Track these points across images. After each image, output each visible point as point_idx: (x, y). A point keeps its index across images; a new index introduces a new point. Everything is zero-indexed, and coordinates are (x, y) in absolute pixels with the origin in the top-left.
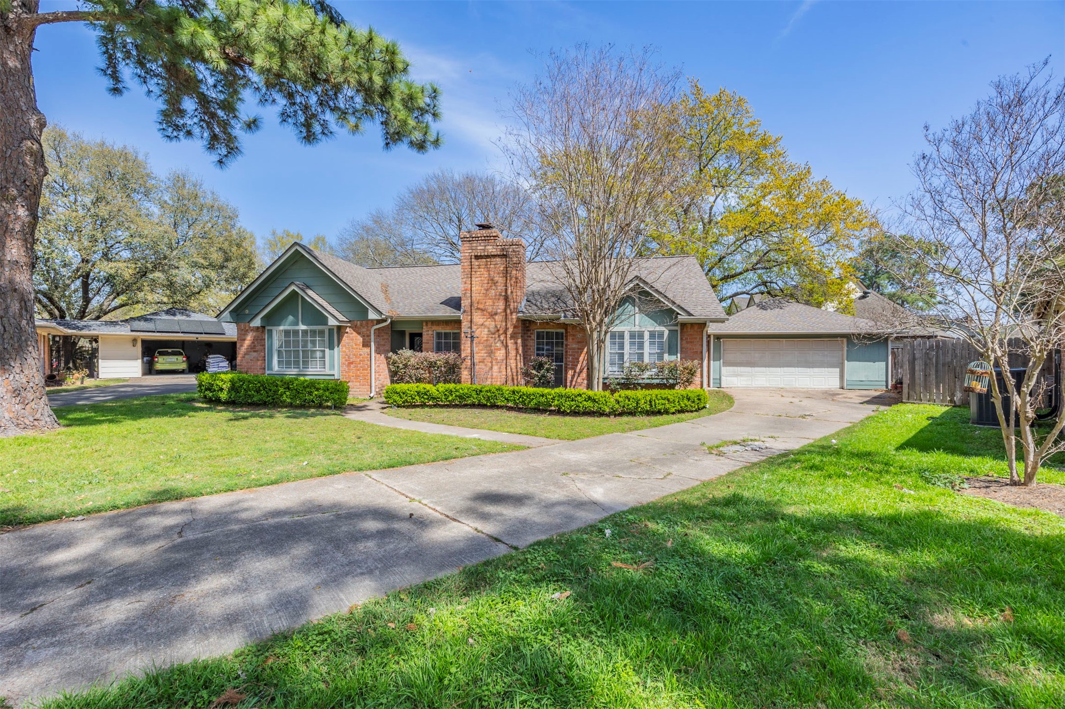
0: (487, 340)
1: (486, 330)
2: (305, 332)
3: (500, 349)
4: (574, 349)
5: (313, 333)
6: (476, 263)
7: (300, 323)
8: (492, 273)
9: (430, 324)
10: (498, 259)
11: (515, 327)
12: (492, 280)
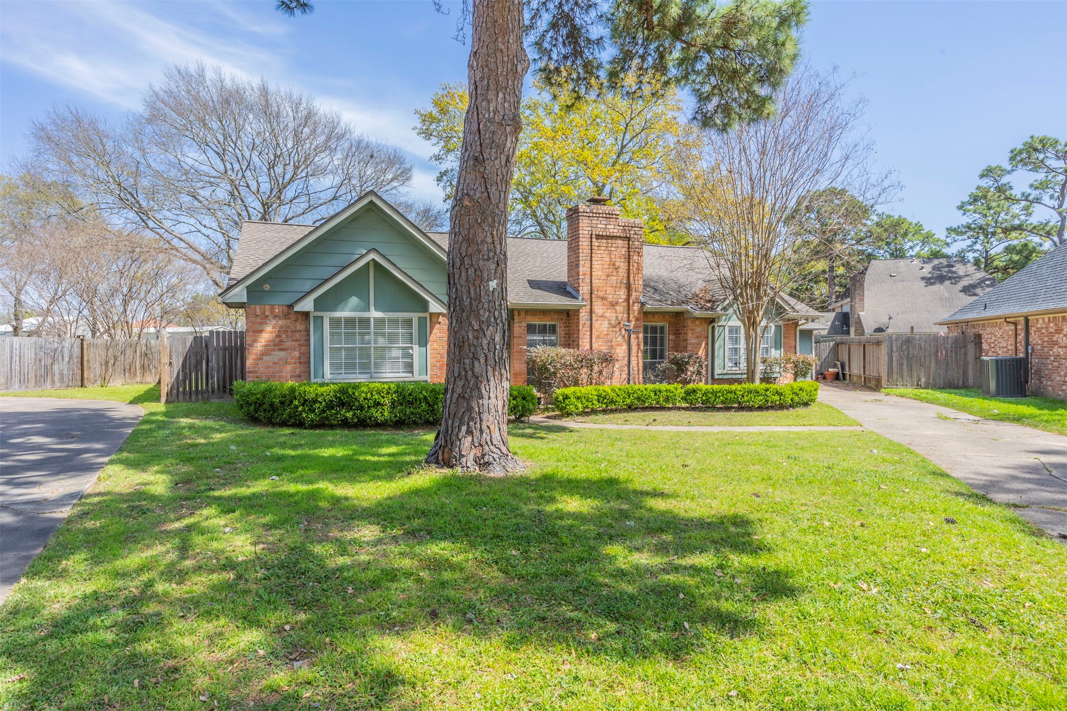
0: (607, 335)
1: (606, 322)
2: (380, 322)
3: (621, 345)
4: (693, 344)
5: (394, 322)
6: (596, 243)
7: (372, 308)
8: (613, 256)
9: (523, 314)
10: (620, 242)
11: (637, 320)
12: (614, 265)
